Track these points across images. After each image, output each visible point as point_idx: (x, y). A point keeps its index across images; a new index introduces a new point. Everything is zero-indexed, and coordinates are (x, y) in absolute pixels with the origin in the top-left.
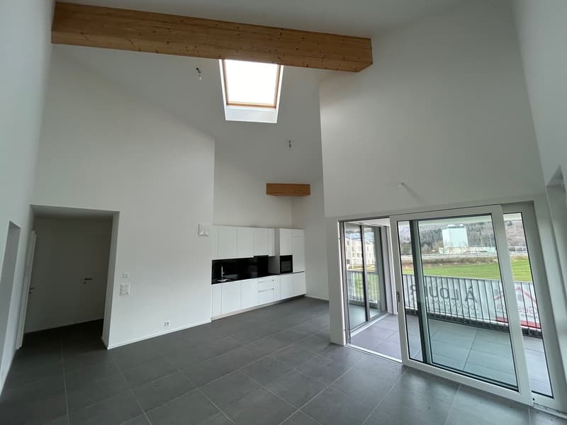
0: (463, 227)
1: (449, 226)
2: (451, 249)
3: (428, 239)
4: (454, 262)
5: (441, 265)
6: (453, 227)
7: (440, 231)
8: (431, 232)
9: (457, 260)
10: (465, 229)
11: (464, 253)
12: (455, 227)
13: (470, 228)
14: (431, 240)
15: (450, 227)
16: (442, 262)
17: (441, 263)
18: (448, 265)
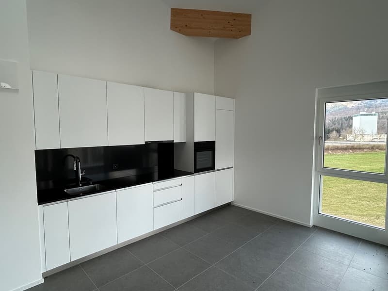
0: (375, 115)
1: (361, 113)
2: (362, 136)
3: (337, 126)
4: (364, 149)
5: (351, 151)
6: (364, 115)
7: (351, 118)
8: (341, 119)
9: (368, 147)
10: (376, 117)
11: (372, 141)
12: (367, 115)
13: (381, 116)
14: (339, 127)
15: (362, 115)
16: (353, 148)
17: (351, 149)
18: (358, 152)
